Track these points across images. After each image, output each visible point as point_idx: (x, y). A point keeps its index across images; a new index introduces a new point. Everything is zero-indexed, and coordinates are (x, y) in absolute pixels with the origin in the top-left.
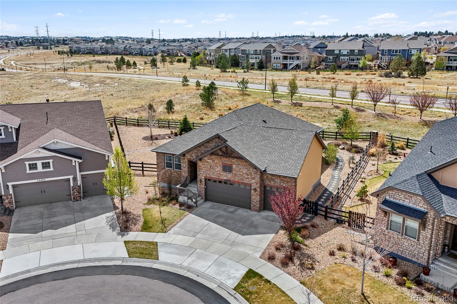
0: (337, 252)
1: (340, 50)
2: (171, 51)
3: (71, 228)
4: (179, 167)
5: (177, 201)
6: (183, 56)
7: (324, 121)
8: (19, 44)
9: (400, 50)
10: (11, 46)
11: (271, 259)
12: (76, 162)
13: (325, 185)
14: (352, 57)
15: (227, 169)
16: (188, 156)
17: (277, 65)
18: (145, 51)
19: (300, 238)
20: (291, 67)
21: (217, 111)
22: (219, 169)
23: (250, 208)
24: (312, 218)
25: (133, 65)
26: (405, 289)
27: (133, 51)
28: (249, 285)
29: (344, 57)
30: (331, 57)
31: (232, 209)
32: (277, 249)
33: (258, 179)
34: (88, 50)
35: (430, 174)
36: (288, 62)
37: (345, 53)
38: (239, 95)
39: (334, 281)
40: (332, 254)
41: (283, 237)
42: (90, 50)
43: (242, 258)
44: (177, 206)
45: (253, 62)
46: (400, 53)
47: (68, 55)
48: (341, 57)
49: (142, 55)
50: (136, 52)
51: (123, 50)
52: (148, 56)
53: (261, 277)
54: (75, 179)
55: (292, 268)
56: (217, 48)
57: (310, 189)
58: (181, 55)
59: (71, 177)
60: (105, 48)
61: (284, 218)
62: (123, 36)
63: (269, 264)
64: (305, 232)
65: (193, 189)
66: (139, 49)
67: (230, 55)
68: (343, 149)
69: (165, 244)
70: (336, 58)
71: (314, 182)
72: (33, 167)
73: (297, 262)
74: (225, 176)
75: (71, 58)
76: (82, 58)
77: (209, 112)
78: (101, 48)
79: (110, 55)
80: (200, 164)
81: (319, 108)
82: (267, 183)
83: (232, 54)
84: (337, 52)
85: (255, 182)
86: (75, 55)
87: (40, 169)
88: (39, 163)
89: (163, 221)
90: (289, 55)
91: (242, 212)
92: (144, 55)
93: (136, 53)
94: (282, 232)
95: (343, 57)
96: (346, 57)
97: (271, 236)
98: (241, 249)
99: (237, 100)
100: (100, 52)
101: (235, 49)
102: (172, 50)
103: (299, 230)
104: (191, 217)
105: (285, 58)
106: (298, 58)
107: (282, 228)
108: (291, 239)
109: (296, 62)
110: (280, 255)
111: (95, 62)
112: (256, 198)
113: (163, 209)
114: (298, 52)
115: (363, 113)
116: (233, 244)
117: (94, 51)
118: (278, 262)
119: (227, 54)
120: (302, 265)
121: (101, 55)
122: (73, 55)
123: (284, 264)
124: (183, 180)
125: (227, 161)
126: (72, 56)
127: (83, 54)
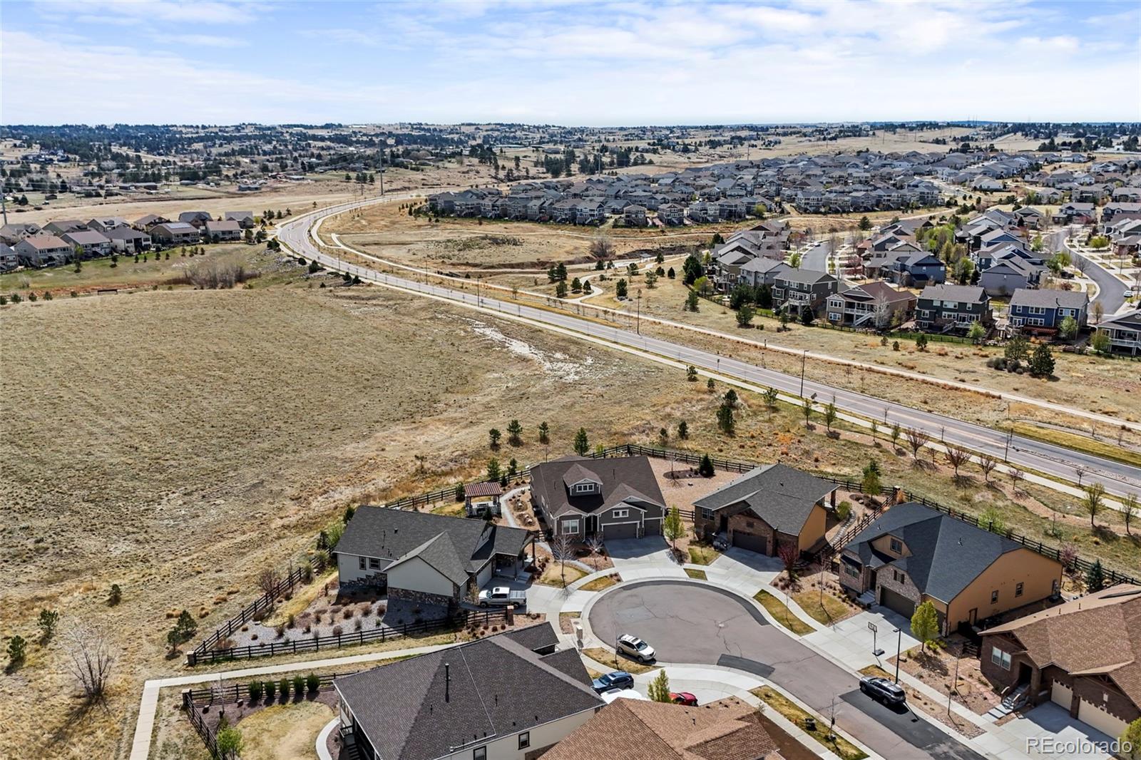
0: (817, 586)
1: (942, 302)
2: (634, 216)
3: (646, 558)
4: (712, 518)
5: (713, 545)
6: (658, 226)
7: (857, 465)
8: (307, 169)
9: (1043, 309)
10: (293, 172)
11: (776, 585)
12: (643, 511)
13: (828, 540)
14: (962, 315)
15: (750, 525)
16: (721, 512)
17: (835, 315)
18: (581, 215)
19: (796, 576)
20: (860, 320)
21: (738, 439)
22: (744, 524)
23: (765, 554)
24: (808, 564)
25: (584, 288)
26: (845, 604)
27: (557, 213)
28: (762, 596)
29: (950, 313)
30: (927, 312)
31: (753, 553)
32: (780, 581)
33: (772, 534)
34: (468, 208)
35: (870, 542)
36: (855, 312)
37: (951, 306)
38: (764, 409)
39: (809, 598)
40: (813, 585)
41: (785, 574)
42: (472, 208)
43: (757, 584)
44: (713, 549)
45: (796, 304)
46: (1043, 312)
47: (430, 220)
48: (944, 313)
49: (575, 225)
50: (564, 217)
51: (537, 211)
52: (588, 225)
53: (768, 593)
54: (641, 523)
55: (786, 591)
56: (734, 263)
57: (813, 543)
58: (654, 223)
59: (638, 522)
60: (502, 205)
61: (786, 563)
62: (504, 123)
63: (774, 588)
64: (799, 573)
65: (724, 536)
66: (570, 209)
67: (756, 283)
68: (862, 503)
69: (709, 572)
70: (935, 313)
71: (819, 536)
72: (617, 514)
73: (791, 588)
74: (748, 530)
75: (437, 226)
76: (457, 226)
77: (729, 441)
78: (493, 206)
79: (511, 220)
80: (730, 519)
81: (857, 443)
82: (778, 537)
83: (761, 281)
84: (936, 304)
85: (769, 536)
86: (444, 220)
87: (621, 516)
88: (621, 512)
89: (705, 558)
90: (856, 302)
91: (760, 556)
92: (579, 224)
93: (563, 219)
94: (785, 571)
95: (947, 313)
96: (952, 314)
97: (778, 573)
98: (757, 579)
99: (762, 419)
100: (490, 214)
101: (765, 274)
102: (637, 213)
103: (796, 571)
104: (723, 557)
105: (850, 305)
106: (871, 308)
107: (786, 569)
108: (790, 576)
109: (867, 315)
110: (781, 584)
111: (488, 241)
112: (770, 547)
113: (704, 549)
114: (871, 297)
115: (902, 458)
116: (753, 576)
117: (480, 211)
118: (779, 587)
119: (751, 279)
120: (793, 590)
121: (494, 220)
122: (440, 219)
123: (783, 588)
124: (716, 529)
125: (751, 520)
126: (437, 221)
127: (459, 216)
